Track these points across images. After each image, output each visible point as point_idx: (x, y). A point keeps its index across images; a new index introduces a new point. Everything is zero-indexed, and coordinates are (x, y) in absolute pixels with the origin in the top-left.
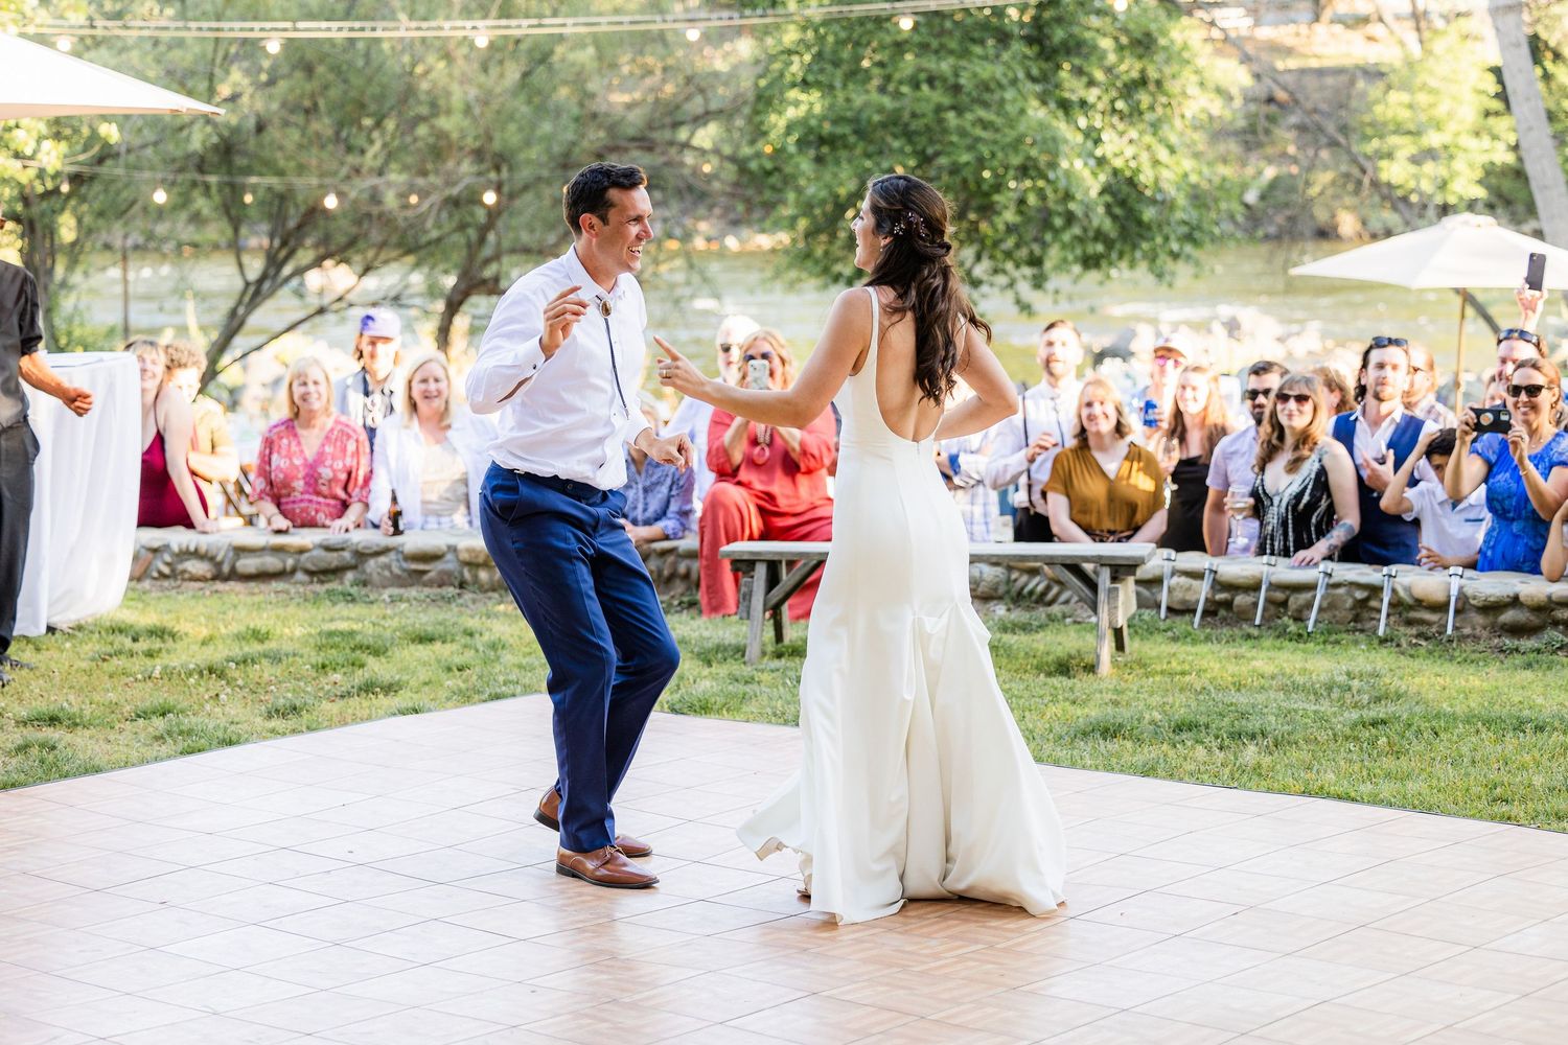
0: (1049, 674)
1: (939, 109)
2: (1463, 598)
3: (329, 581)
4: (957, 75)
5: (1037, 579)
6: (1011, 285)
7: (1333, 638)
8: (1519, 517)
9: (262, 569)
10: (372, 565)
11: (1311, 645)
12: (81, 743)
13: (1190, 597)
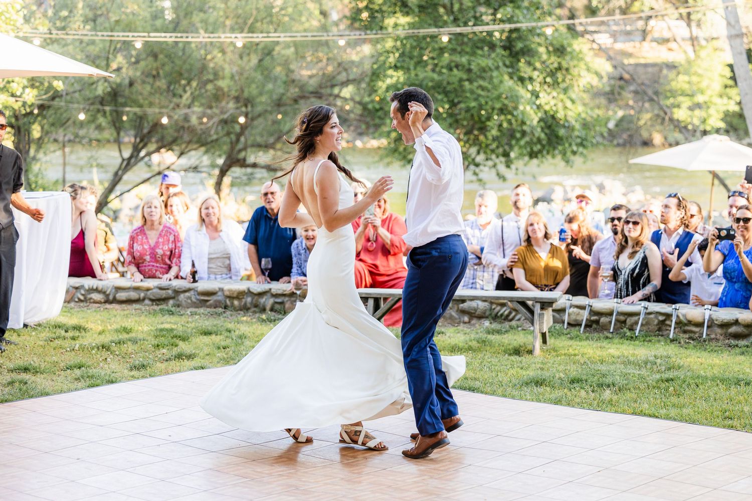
0: (510, 355)
1: (461, 80)
2: (711, 320)
3: (161, 304)
4: (469, 64)
5: (505, 308)
6: (495, 166)
7: (648, 339)
8: (739, 281)
9: (128, 298)
10: (182, 297)
11: (637, 342)
12: (40, 381)
13: (579, 318)
